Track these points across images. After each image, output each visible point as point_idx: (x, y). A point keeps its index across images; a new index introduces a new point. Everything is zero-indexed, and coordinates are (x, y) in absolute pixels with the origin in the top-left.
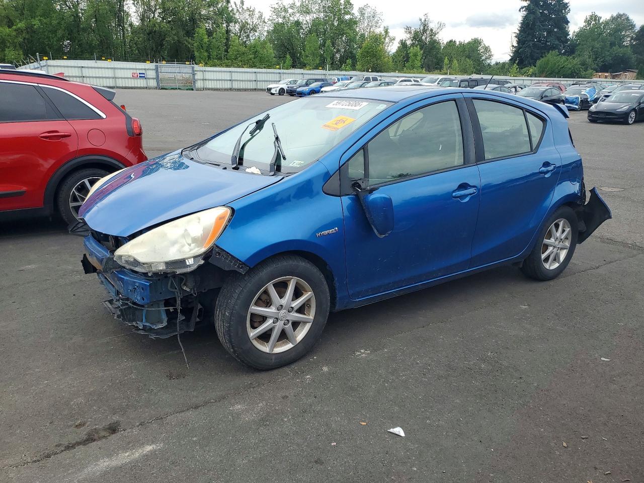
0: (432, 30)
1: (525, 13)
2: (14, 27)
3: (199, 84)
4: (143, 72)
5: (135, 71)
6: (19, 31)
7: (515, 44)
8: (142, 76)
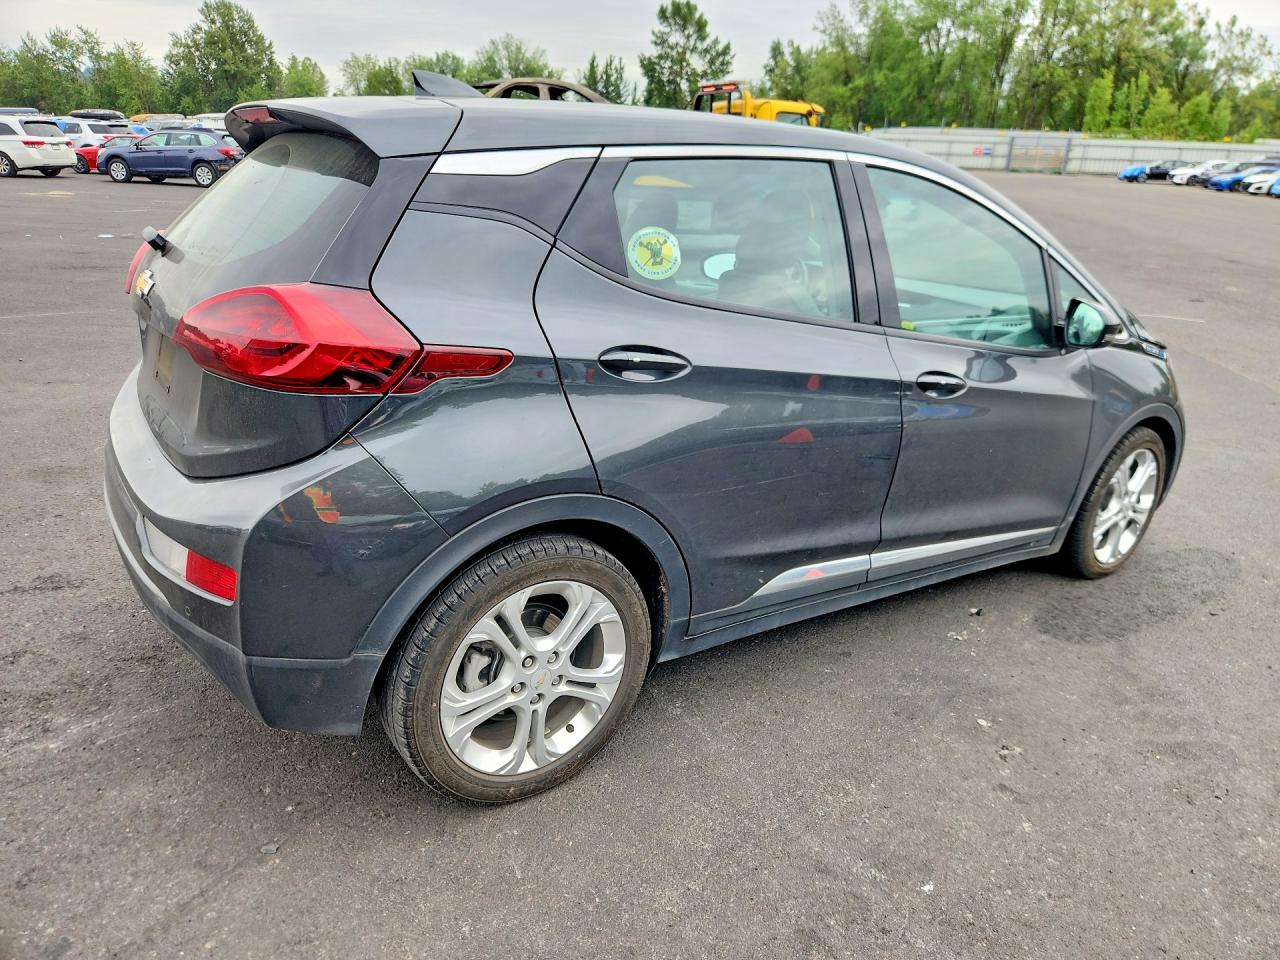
2: (850, 85)
3: (1073, 166)
4: (991, 146)
5: (978, 146)
6: (855, 91)
8: (988, 154)
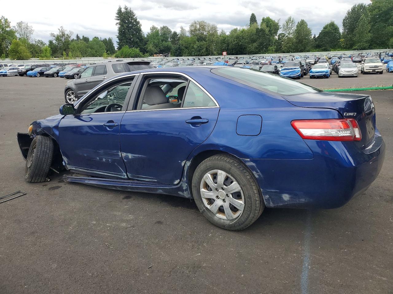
0: (67, 35)
1: (119, 26)
7: (118, 41)
